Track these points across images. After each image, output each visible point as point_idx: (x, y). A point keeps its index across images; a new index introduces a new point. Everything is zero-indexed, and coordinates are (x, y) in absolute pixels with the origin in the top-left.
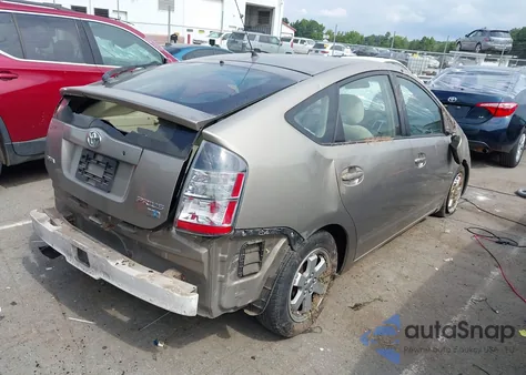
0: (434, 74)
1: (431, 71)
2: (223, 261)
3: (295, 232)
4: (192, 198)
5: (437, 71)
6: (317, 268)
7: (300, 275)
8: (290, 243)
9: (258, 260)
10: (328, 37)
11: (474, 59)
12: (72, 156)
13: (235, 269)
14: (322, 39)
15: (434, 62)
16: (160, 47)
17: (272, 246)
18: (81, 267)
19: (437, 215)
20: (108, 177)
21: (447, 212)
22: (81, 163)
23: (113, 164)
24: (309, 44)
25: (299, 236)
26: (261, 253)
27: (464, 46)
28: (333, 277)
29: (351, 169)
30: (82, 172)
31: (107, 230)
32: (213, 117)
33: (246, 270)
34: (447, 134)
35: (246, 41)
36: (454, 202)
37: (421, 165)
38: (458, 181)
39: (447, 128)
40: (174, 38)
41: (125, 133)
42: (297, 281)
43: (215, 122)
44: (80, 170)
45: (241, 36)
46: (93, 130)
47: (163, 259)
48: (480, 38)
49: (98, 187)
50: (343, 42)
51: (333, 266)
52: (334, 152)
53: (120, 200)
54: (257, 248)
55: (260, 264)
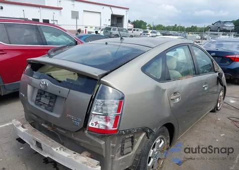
0: (199, 42)
1: (198, 41)
2: (113, 148)
3: (150, 129)
4: (95, 114)
5: (200, 41)
6: (160, 146)
7: (152, 151)
8: (147, 135)
9: (131, 145)
10: (149, 27)
11: (217, 34)
12: (33, 93)
13: (120, 151)
14: (146, 29)
15: (198, 37)
16: (74, 36)
17: (138, 138)
18: (38, 151)
19: (213, 111)
20: (52, 104)
21: (217, 109)
22: (37, 96)
23: (53, 97)
24: (141, 31)
25: (152, 132)
26: (132, 141)
27: (212, 29)
28: (168, 149)
29: (175, 93)
30: (38, 101)
31: (51, 131)
32: (105, 72)
33: (125, 152)
34: (216, 72)
35: (112, 31)
36: (220, 104)
37: (206, 88)
38: (221, 94)
39: (216, 69)
40: (79, 31)
41: (60, 82)
42: (151, 154)
43: (106, 74)
44: (37, 100)
45: (110, 29)
46: (43, 80)
47: (81, 146)
48: (219, 25)
49: (46, 109)
50: (156, 30)
51: (168, 144)
52: (166, 86)
53: (58, 116)
54: (130, 139)
55: (132, 148)
